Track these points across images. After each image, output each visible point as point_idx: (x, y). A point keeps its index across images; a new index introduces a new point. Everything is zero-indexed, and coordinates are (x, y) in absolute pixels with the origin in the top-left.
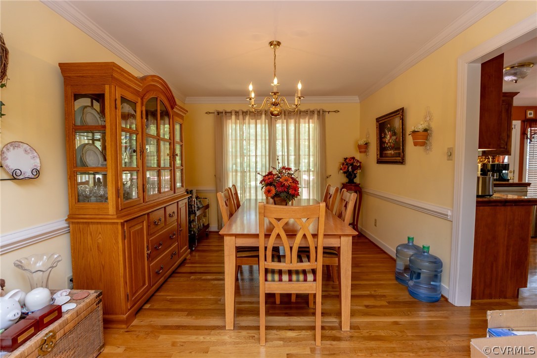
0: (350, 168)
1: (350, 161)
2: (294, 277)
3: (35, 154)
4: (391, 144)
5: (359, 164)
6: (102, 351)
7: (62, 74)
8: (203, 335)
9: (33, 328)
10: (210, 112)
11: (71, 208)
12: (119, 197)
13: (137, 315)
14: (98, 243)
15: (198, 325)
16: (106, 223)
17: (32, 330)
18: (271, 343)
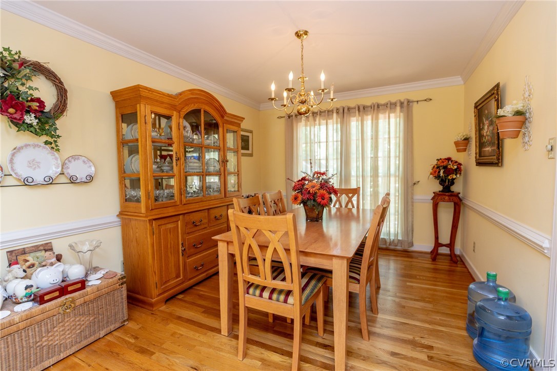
0: (442, 172)
1: (443, 162)
2: (275, 296)
3: (91, 164)
4: (489, 138)
5: (456, 167)
6: (125, 323)
7: (114, 100)
8: (199, 333)
9: (58, 292)
10: (281, 116)
11: (122, 206)
12: (149, 199)
13: (168, 302)
14: (136, 237)
15: (203, 323)
16: (140, 220)
17: (57, 294)
18: (250, 360)
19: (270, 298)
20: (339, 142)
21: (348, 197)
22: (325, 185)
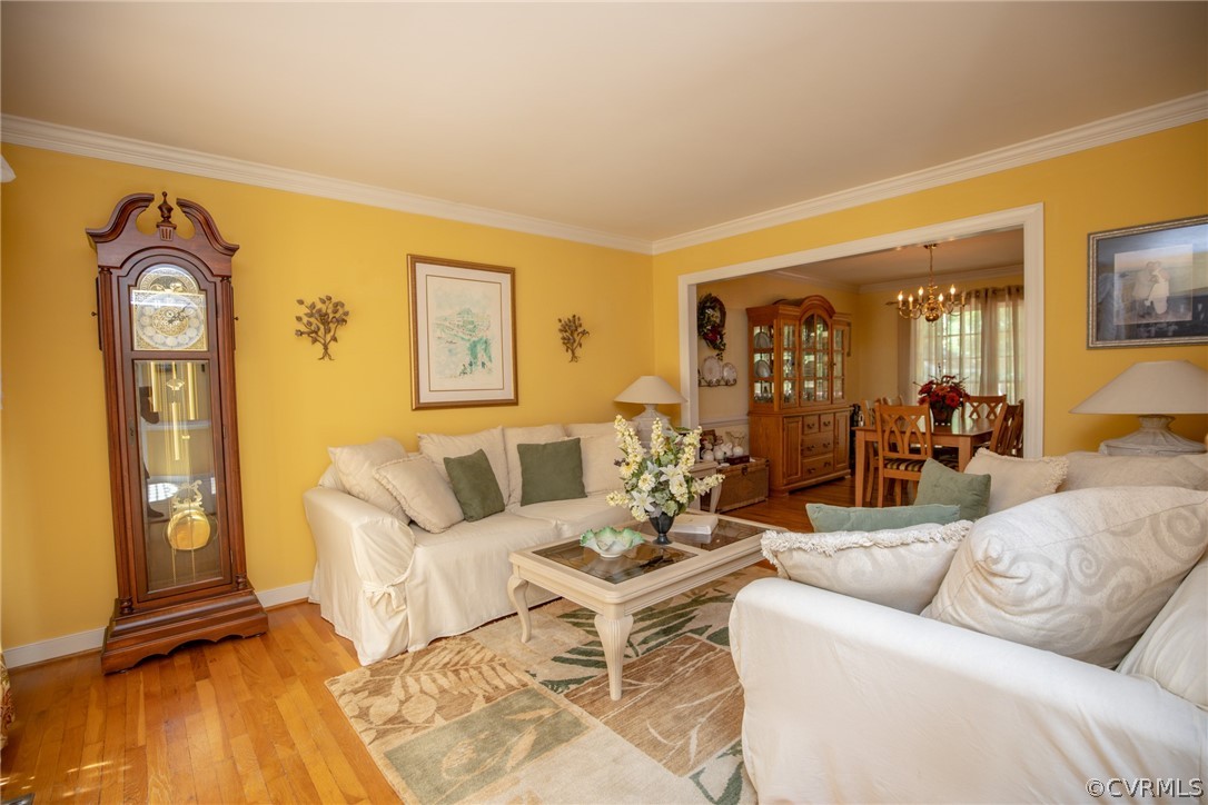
7: (747, 315)
10: (892, 301)
11: (751, 406)
12: (781, 399)
19: (906, 469)
20: (980, 336)
21: (989, 406)
22: (957, 390)
